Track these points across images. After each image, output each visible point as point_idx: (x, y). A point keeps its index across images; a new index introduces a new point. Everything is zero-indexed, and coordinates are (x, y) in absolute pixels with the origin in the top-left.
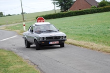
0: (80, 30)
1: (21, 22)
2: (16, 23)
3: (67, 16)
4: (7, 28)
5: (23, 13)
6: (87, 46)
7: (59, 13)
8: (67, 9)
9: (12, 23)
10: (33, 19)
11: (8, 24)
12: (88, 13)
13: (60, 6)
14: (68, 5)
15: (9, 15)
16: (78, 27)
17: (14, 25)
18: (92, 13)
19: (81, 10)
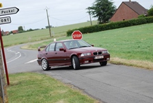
0: (126, 46)
1: (48, 39)
2: (42, 39)
3: (107, 29)
4: (30, 46)
5: (49, 27)
6: (140, 65)
7: (96, 26)
8: (107, 20)
9: (36, 41)
10: (63, 34)
11: (31, 42)
12: (134, 25)
13: (97, 15)
14: (108, 14)
15: (31, 30)
16: (124, 42)
17: (40, 42)
18: (140, 24)
19: (126, 21)
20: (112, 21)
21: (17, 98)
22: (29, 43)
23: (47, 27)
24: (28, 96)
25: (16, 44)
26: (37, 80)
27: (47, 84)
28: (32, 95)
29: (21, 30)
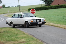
0: (58, 18)
1: (18, 12)
3: (49, 9)
5: (19, 6)
7: (44, 7)
8: (50, 4)
9: (12, 13)
10: (26, 10)
11: (9, 13)
12: (64, 7)
13: (44, 2)
14: (50, 1)
15: (9, 7)
16: (57, 16)
19: (59, 5)
20: (52, 5)
21: (3, 37)
22: (8, 14)
23: (18, 6)
24: (8, 37)
25: (1, 14)
26: (13, 31)
27: (17, 32)
28: (10, 36)
29: (4, 6)
